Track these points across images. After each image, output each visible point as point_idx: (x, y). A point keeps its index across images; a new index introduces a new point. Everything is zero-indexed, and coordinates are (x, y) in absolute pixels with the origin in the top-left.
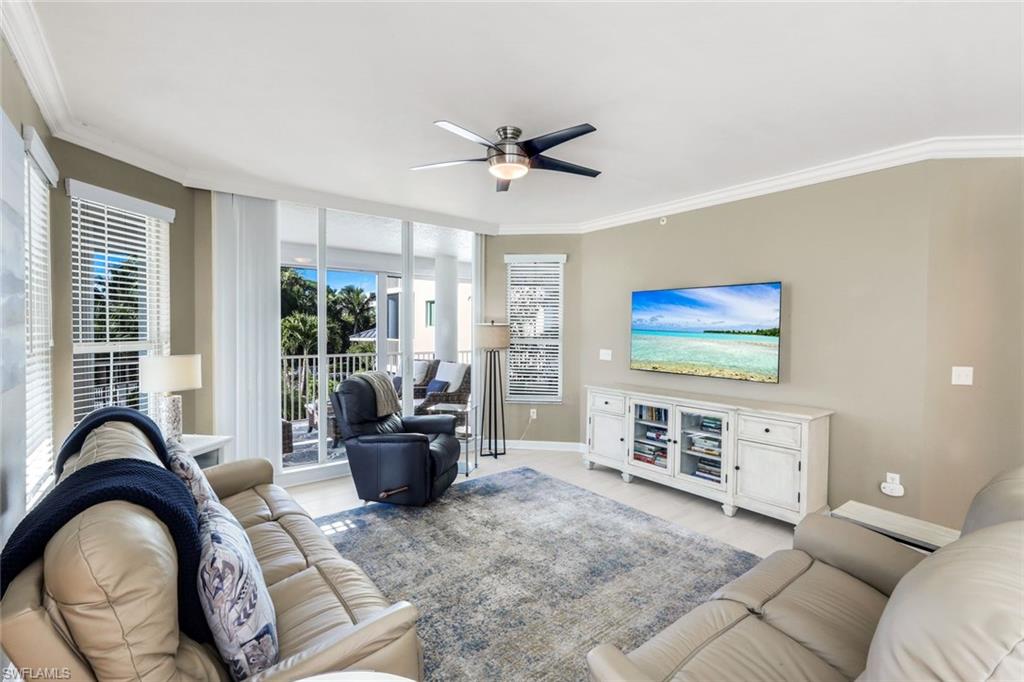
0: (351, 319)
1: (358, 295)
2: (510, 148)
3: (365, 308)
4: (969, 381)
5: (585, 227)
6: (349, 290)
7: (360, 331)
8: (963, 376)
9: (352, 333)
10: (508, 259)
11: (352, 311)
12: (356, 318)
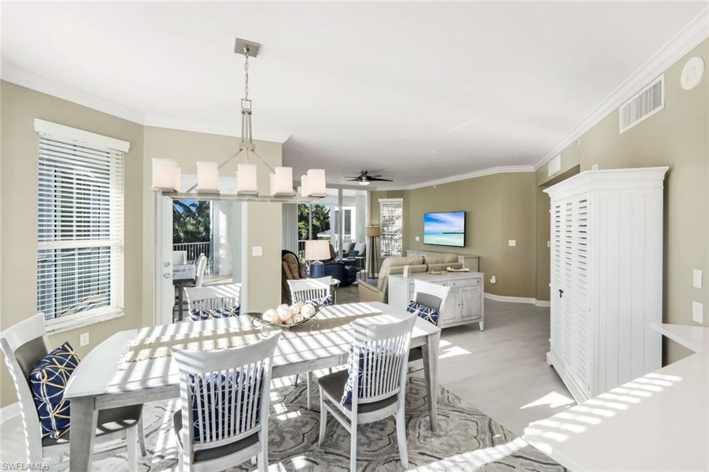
0: (318, 224)
1: (322, 209)
2: (364, 178)
3: (326, 217)
4: (514, 245)
5: (410, 187)
6: (317, 206)
7: (323, 231)
8: (512, 243)
9: (318, 232)
10: (380, 200)
11: (318, 219)
12: (321, 223)
